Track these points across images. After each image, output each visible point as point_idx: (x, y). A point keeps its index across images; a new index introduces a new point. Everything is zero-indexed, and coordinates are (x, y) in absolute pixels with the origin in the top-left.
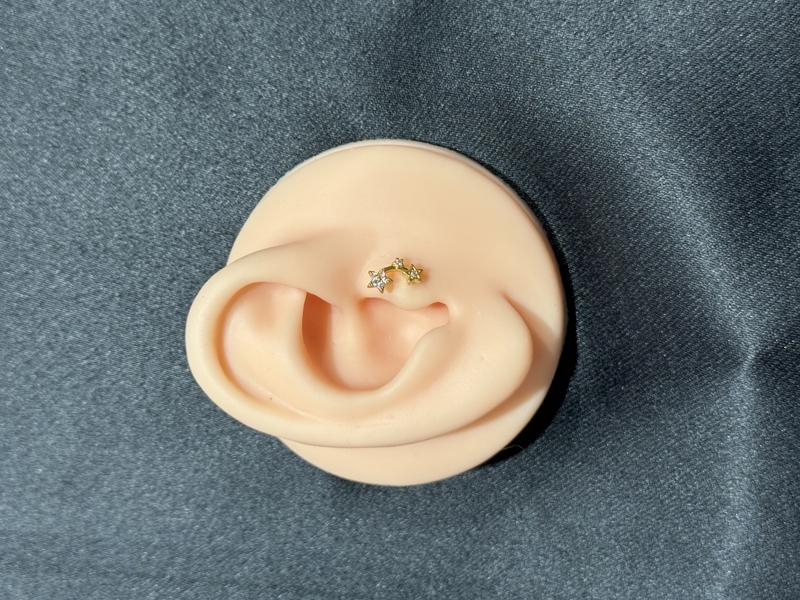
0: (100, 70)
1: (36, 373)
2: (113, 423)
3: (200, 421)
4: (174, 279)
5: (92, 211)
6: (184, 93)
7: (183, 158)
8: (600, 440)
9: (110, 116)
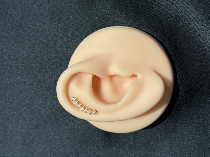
1: (14, 107)
2: (37, 121)
3: (63, 118)
4: (53, 75)
6: (53, 19)
8: (186, 116)
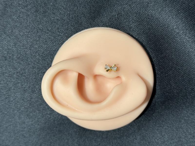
0: (11, 4)
5: (9, 47)
6: (37, 12)
7: (38, 32)
9: (15, 18)
